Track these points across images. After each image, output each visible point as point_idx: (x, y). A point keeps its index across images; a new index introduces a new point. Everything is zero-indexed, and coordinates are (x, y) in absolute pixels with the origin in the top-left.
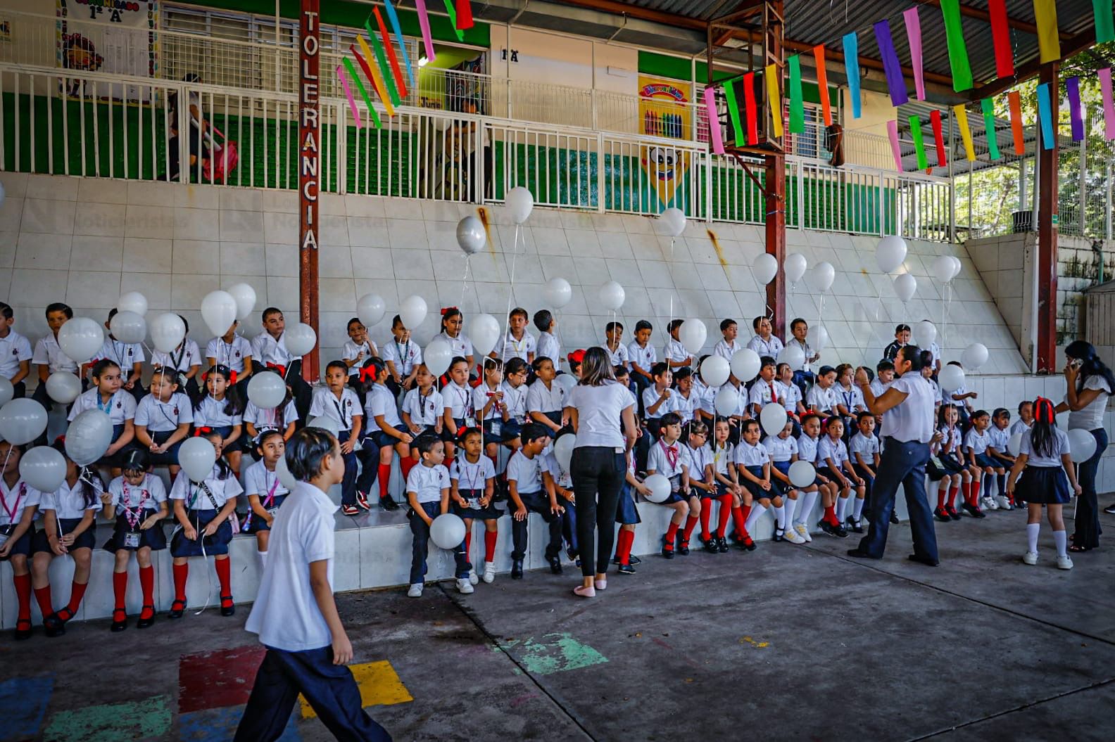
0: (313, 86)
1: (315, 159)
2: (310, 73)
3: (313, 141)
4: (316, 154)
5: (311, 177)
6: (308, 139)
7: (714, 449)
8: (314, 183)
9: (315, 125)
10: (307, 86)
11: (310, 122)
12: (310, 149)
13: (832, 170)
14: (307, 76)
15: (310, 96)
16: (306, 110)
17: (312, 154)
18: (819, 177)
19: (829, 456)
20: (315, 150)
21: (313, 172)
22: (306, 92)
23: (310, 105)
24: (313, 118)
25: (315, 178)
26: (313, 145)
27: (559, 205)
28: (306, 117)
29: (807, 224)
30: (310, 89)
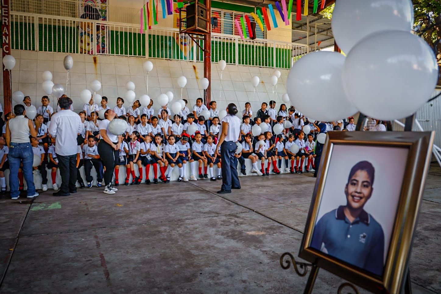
0: (6, 9)
1: (7, 37)
2: (4, 4)
3: (6, 30)
4: (8, 35)
5: (6, 44)
6: (5, 29)
7: (157, 146)
8: (7, 46)
9: (7, 24)
10: (3, 9)
11: (5, 23)
12: (6, 33)
13: (251, 41)
14: (3, 5)
15: (5, 13)
16: (3, 18)
17: (6, 35)
18: (245, 43)
19: (206, 150)
20: (7, 33)
21: (7, 42)
22: (3, 11)
23: (5, 16)
24: (6, 21)
25: (8, 44)
26: (7, 32)
27: (128, 55)
28: (3, 21)
29: (239, 63)
30: (4, 10)
